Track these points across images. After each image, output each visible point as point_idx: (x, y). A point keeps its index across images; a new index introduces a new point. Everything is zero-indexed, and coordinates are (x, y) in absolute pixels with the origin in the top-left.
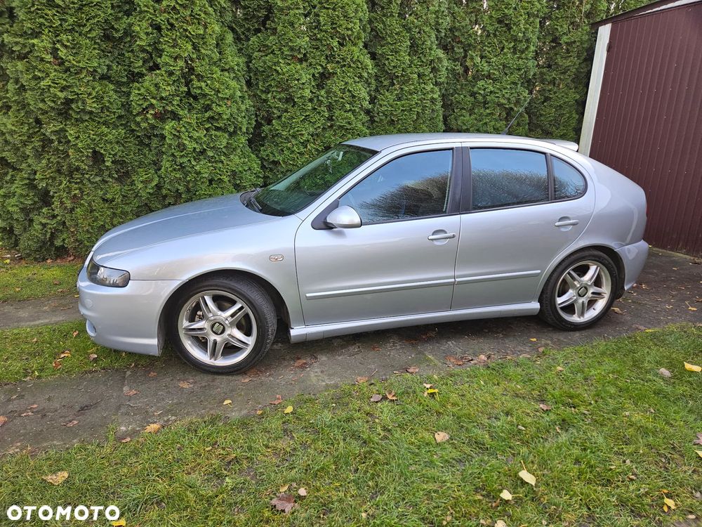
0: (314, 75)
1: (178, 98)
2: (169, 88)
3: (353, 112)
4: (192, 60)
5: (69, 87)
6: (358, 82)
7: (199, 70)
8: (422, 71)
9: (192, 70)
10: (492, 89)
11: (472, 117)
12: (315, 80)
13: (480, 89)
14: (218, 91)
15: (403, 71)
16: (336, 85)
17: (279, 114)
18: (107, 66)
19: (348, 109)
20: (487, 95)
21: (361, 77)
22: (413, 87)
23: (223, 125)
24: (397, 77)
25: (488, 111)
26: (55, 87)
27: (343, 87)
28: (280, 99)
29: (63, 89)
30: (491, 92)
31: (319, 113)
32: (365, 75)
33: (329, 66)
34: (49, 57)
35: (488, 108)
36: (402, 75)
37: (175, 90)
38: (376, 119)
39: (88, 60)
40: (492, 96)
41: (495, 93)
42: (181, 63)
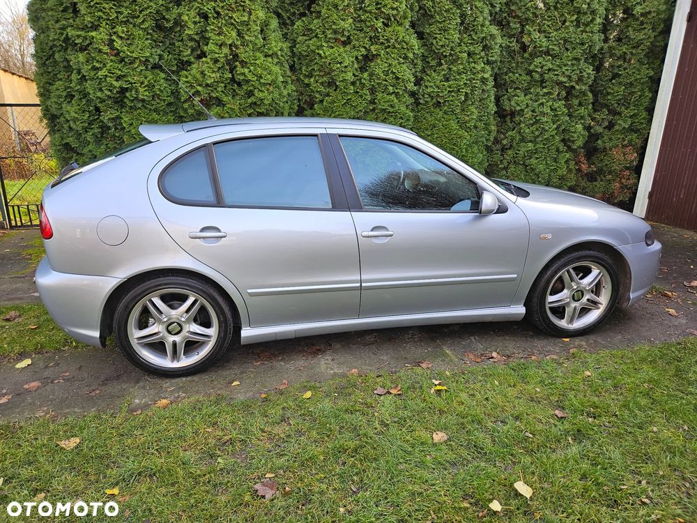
0: (357, 58)
1: (223, 85)
2: (214, 75)
3: (397, 94)
4: (237, 47)
5: (124, 76)
6: (403, 63)
7: (242, 56)
8: (472, 49)
9: (236, 56)
10: (551, 67)
11: (528, 97)
12: (358, 62)
13: (536, 66)
14: (261, 77)
15: (451, 50)
16: (379, 67)
17: (321, 98)
18: (159, 55)
19: (391, 91)
20: (545, 73)
21: (406, 58)
22: (462, 67)
23: (265, 111)
24: (446, 56)
25: (545, 90)
26: (111, 77)
27: (386, 69)
28: (322, 84)
29: (118, 78)
30: (549, 70)
31: (361, 96)
32: (411, 55)
33: (373, 48)
34: (106, 49)
35: (546, 87)
36: (451, 55)
37: (220, 76)
38: (421, 101)
39: (141, 50)
40: (551, 75)
41: (554, 70)
42: (226, 50)
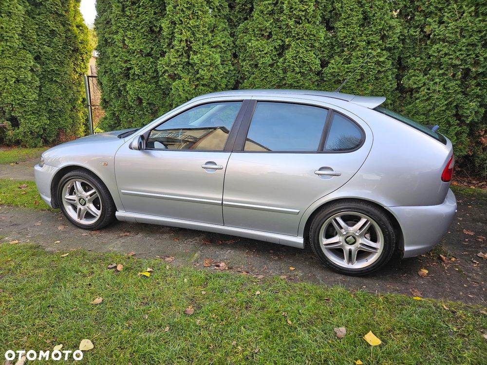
0: (275, 48)
1: (181, 66)
2: (175, 60)
3: (303, 74)
4: (191, 42)
5: (129, 61)
6: (310, 50)
7: (195, 48)
8: (371, 39)
9: (190, 48)
10: (447, 52)
11: (426, 77)
12: (276, 51)
13: (434, 52)
14: (203, 61)
15: (352, 39)
16: (289, 54)
17: (249, 75)
18: (151, 48)
19: (298, 71)
20: (442, 57)
21: (313, 46)
22: (360, 52)
23: (206, 83)
24: (348, 45)
25: (441, 72)
26: (121, 61)
27: (295, 55)
28: (250, 65)
29: (126, 62)
30: (446, 54)
31: (276, 75)
32: (317, 45)
33: (287, 40)
34: (121, 45)
35: (443, 69)
36: (351, 43)
37: (180, 60)
38: (325, 79)
39: (138, 45)
40: (446, 59)
41: (450, 55)
42: (183, 44)
